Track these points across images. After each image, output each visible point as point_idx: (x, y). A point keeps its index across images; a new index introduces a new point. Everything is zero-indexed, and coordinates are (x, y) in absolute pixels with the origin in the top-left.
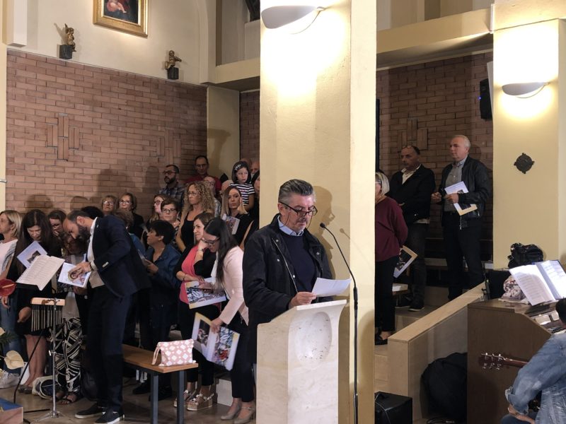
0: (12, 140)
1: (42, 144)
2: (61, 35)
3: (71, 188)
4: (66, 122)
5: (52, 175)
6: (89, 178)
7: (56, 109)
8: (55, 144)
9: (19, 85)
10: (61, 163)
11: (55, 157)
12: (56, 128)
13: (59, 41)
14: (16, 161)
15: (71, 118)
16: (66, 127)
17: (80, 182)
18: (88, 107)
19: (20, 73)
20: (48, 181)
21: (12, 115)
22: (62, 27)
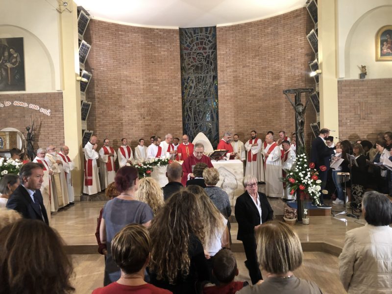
0: (341, 114)
1: (353, 114)
2: (361, 69)
3: (367, 130)
4: (364, 104)
5: (358, 125)
6: (375, 125)
7: (359, 99)
8: (359, 113)
9: (343, 93)
10: (361, 121)
11: (359, 118)
12: (359, 107)
13: (359, 72)
14: (343, 121)
15: (366, 102)
16: (364, 106)
17: (371, 128)
18: (374, 96)
19: (343, 88)
20: (356, 128)
21: (341, 105)
22: (361, 66)
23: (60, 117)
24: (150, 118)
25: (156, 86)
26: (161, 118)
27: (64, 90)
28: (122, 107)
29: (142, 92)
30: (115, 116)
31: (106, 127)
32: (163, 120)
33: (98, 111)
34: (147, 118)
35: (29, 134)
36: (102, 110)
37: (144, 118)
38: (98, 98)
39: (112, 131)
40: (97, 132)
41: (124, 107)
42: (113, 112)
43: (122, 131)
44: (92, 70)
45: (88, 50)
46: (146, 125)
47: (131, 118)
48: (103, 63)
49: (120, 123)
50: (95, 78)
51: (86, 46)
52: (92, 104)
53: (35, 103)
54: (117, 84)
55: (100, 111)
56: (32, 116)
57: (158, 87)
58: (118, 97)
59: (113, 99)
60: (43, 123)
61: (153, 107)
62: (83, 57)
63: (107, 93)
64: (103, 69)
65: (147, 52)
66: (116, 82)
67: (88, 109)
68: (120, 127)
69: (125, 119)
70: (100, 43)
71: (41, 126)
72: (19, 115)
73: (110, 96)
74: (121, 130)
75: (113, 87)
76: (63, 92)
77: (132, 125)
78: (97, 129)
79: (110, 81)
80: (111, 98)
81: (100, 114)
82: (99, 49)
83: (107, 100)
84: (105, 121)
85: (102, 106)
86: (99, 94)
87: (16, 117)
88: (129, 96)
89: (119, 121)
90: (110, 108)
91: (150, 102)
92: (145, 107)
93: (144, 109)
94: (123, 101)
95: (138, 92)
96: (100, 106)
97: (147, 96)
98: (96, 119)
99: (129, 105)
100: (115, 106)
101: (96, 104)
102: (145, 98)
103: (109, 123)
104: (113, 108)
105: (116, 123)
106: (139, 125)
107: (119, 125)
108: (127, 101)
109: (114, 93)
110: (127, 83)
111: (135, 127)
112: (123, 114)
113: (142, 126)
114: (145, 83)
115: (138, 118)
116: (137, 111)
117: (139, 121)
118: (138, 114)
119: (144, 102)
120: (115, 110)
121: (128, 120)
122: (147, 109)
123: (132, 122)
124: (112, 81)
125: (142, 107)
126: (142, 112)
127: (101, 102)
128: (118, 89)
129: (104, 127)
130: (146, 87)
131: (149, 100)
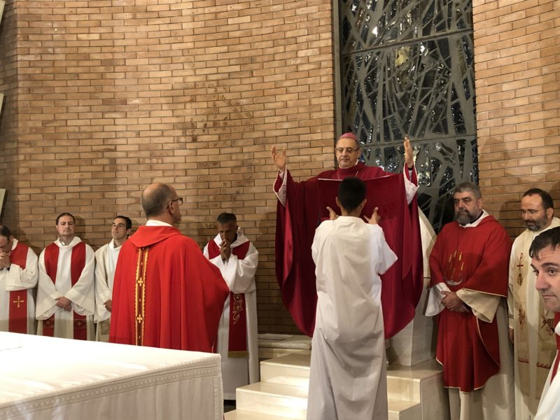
24: (216, 138)
25: (240, 14)
26: (256, 135)
28: (115, 104)
29: (190, 45)
30: (90, 136)
31: (59, 176)
32: (264, 144)
33: (28, 123)
34: (205, 138)
36: (43, 117)
37: (195, 140)
38: (29, 77)
39: (78, 189)
40: (21, 191)
41: (124, 102)
42: (80, 122)
43: (114, 188)
46: (201, 165)
47: (147, 140)
49: (106, 162)
50: (18, 11)
54: (99, 24)
55: (36, 121)
57: (247, 19)
58: (102, 69)
59: (85, 76)
61: (228, 96)
63: (62, 57)
66: (94, 17)
68: (108, 175)
69: (127, 145)
73: (71, 70)
74: (109, 186)
75: (80, 36)
77: (151, 169)
78: (21, 184)
79: (74, 18)
80: (78, 75)
81: (36, 131)
83: (64, 83)
84: (52, 157)
85: (43, 104)
86: (31, 64)
88: (142, 62)
89: (103, 152)
90: (72, 110)
91: (214, 77)
92: (199, 98)
93: (194, 105)
94: (117, 83)
95: (175, 47)
96: (35, 104)
97: (206, 58)
98: (17, 148)
99: (141, 94)
100: (91, 102)
101: (20, 97)
102: (197, 65)
103: (67, 160)
104: (80, 109)
105: (90, 162)
106: (174, 164)
107: (104, 166)
108: (135, 82)
109: (87, 57)
110: (134, 18)
111: (160, 173)
112: (118, 128)
113: (186, 170)
114: (200, 11)
115: (171, 140)
116: (170, 113)
117: (178, 152)
118: (175, 127)
119: (197, 79)
120: (90, 115)
121: (136, 148)
122: (204, 105)
123: (151, 157)
124: (82, 17)
125: (188, 99)
126: (188, 119)
127: (42, 91)
128: (102, 43)
129: (46, 176)
130: (201, 24)
131: (214, 70)
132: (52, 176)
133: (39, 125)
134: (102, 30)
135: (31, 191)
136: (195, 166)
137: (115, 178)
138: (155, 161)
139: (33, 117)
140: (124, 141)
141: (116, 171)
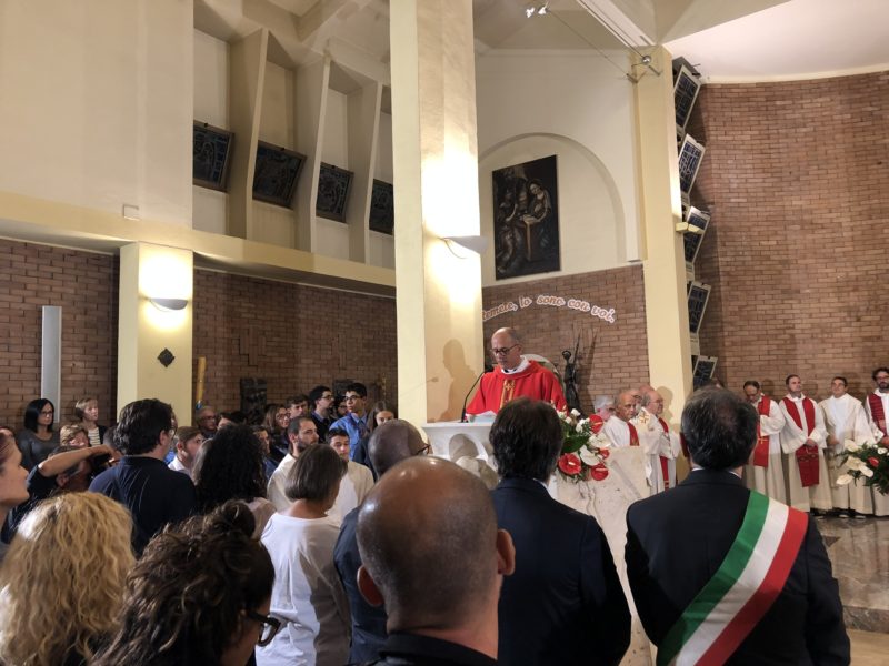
23: (637, 326)
24: (877, 318)
27: (646, 258)
28: (791, 293)
29: (851, 249)
30: (774, 317)
31: (753, 348)
33: (728, 308)
34: (868, 318)
35: (569, 367)
36: (739, 303)
37: (858, 320)
38: (728, 274)
40: (728, 359)
41: (798, 292)
42: (765, 307)
43: (794, 357)
44: (710, 207)
45: (698, 160)
46: (866, 339)
47: (818, 321)
48: (735, 186)
49: (786, 336)
50: (718, 225)
51: (694, 148)
52: (712, 292)
53: (580, 297)
54: (776, 234)
55: (734, 306)
56: (575, 325)
58: (780, 267)
59: (768, 272)
60: (598, 340)
62: (686, 177)
63: (750, 258)
64: (737, 200)
65: (861, 139)
66: (771, 228)
67: (702, 304)
68: (792, 347)
69: (802, 324)
70: (727, 138)
71: (593, 347)
72: (547, 325)
73: (757, 268)
74: (790, 354)
75: (763, 243)
76: (645, 263)
77: (823, 341)
78: (727, 354)
79: (757, 229)
80: (761, 271)
81: (734, 314)
82: (724, 152)
83: (751, 278)
84: (747, 333)
85: (738, 293)
86: (728, 264)
87: (543, 331)
88: (810, 261)
89: (784, 329)
90: (759, 297)
91: (874, 272)
92: (860, 288)
93: (857, 293)
94: (793, 277)
95: (837, 250)
96: (733, 293)
97: (866, 258)
98: (722, 327)
99: (811, 286)
100: (773, 292)
101: (722, 289)
102: (857, 263)
103: (758, 336)
104: (766, 297)
105: (775, 337)
106: (842, 338)
107: (785, 340)
108: (805, 276)
109: (768, 258)
110: (802, 229)
111: (831, 346)
112: (794, 312)
113: (852, 343)
114: (858, 223)
115: (838, 319)
116: (836, 300)
117: (844, 329)
118: (840, 309)
119: (858, 274)
120: (773, 302)
121: (810, 326)
122: (866, 293)
123: (823, 332)
124: (763, 229)
125: (851, 289)
126: (852, 304)
127: (735, 284)
128: (777, 248)
129: (744, 348)
130: (859, 233)
131: (873, 267)
132: (748, 348)
133: (737, 309)
134: (778, 238)
135: (733, 359)
136: (860, 339)
137: (794, 350)
138: (826, 336)
139: (732, 304)
140: (799, 321)
141: (795, 343)
